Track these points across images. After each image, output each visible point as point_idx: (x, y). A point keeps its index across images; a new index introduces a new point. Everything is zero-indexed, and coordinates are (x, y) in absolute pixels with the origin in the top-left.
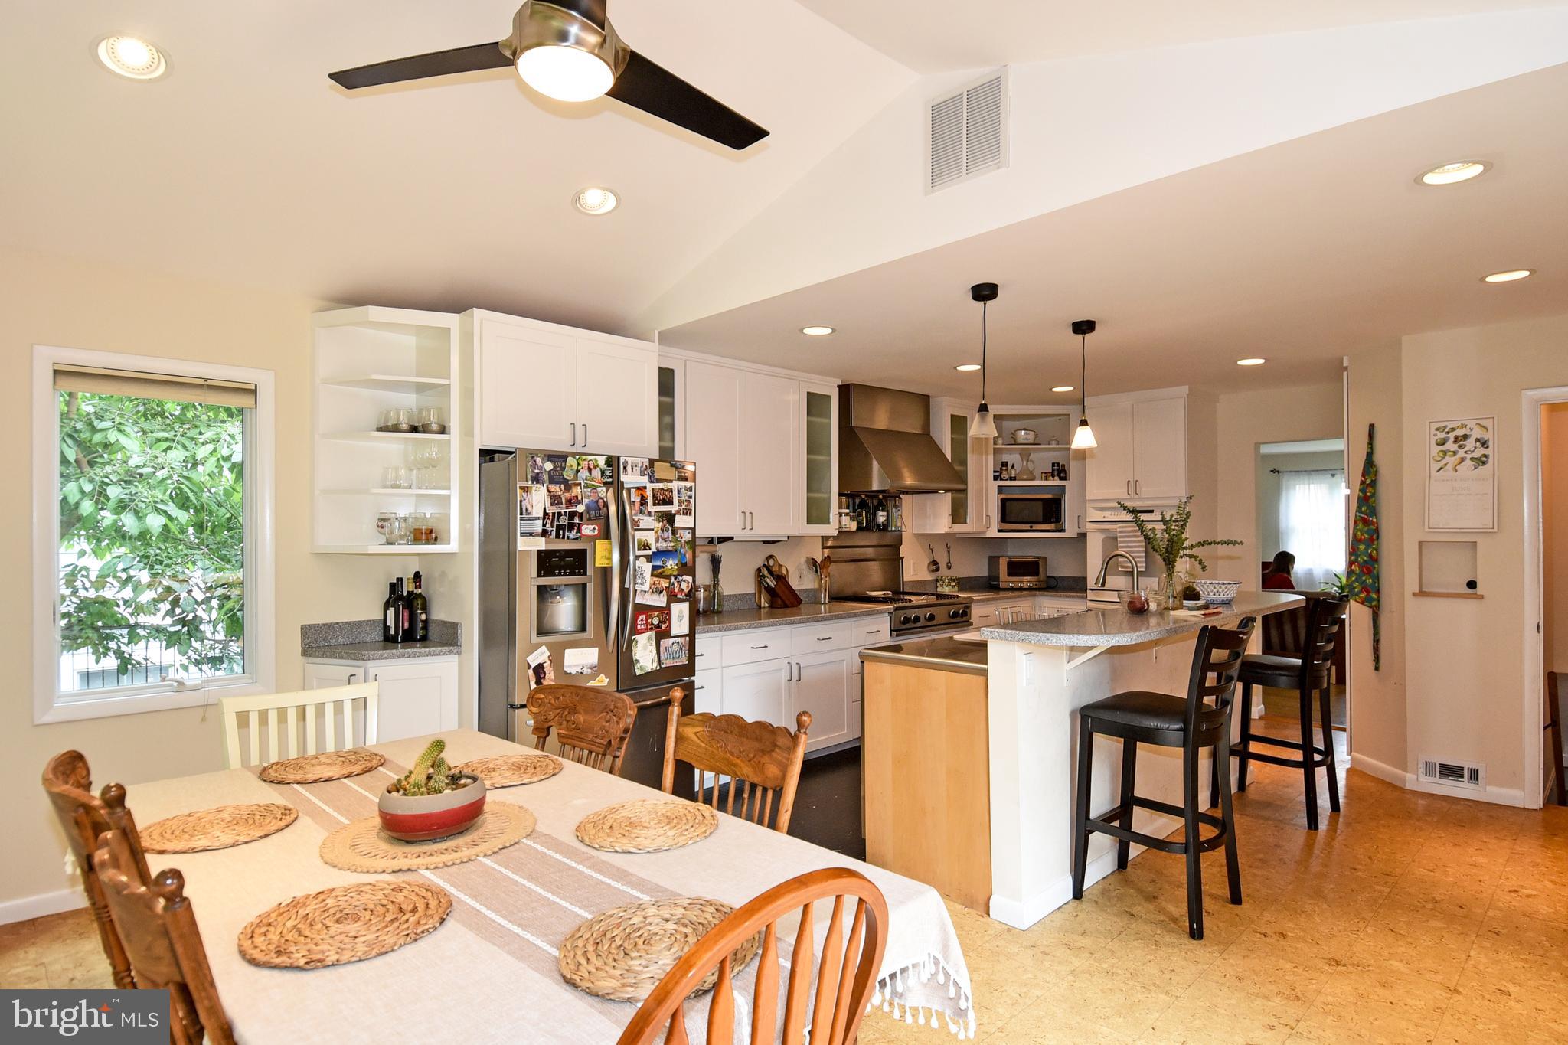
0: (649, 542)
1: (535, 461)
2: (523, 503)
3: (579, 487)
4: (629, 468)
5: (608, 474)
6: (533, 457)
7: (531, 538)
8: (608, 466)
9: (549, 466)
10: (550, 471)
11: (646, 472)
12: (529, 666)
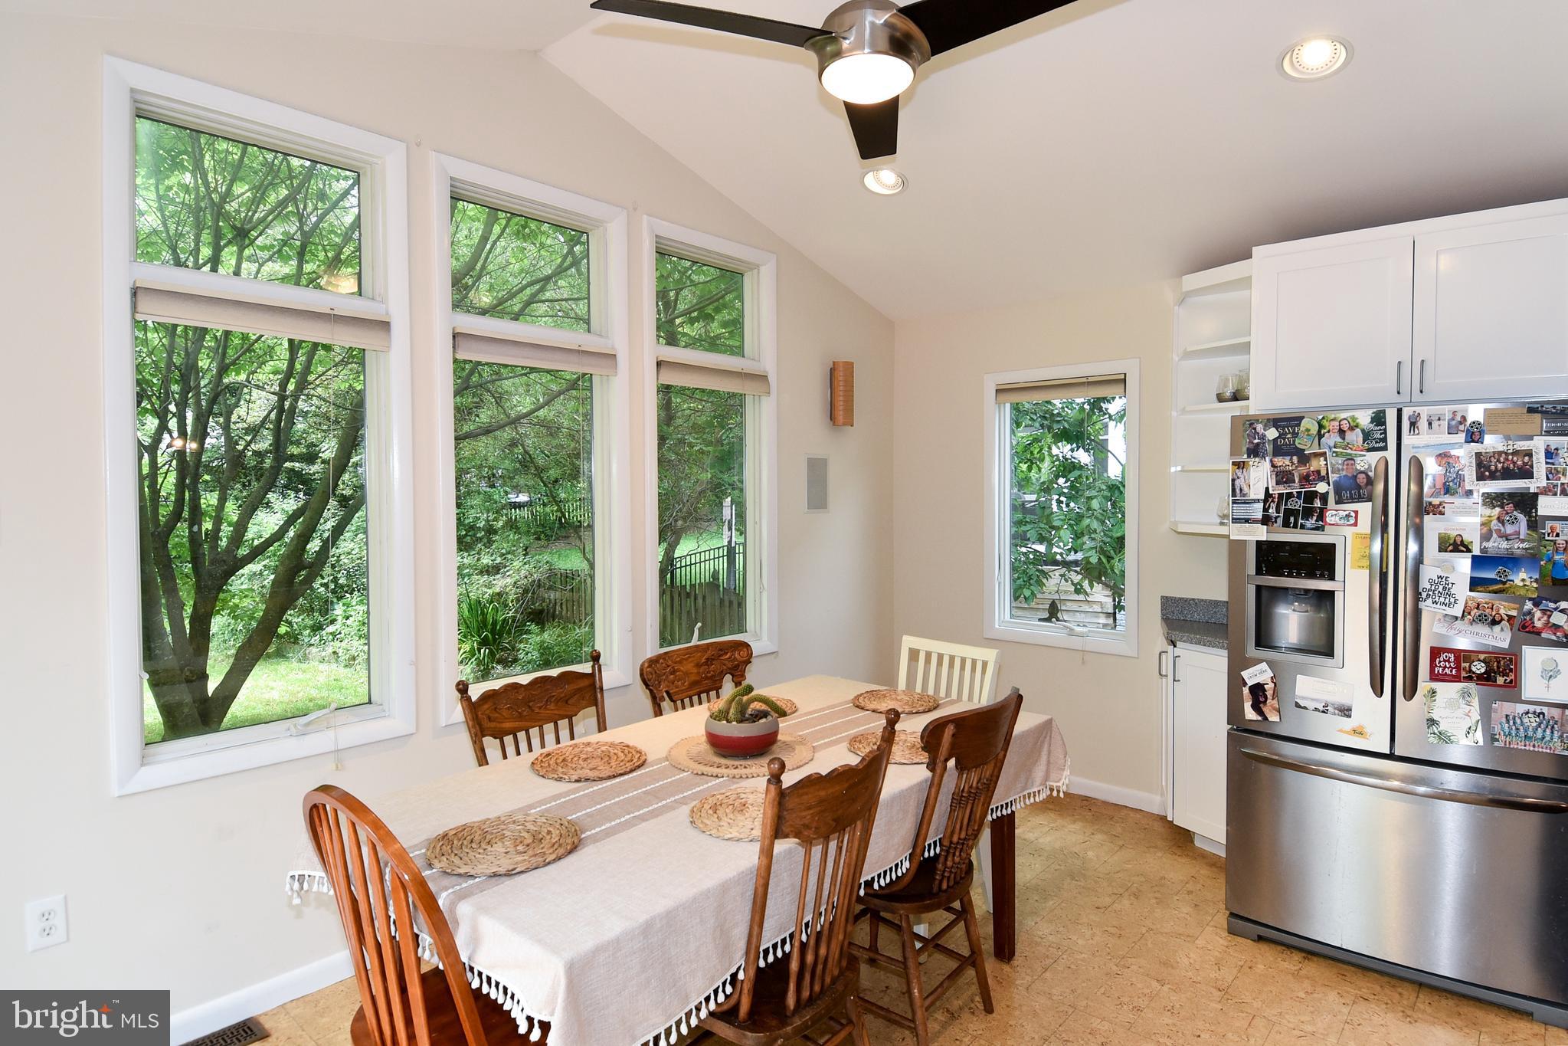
0: (1467, 538)
1: (1255, 429)
2: (1237, 482)
3: (1322, 459)
4: (1423, 424)
5: (1378, 436)
6: (1251, 424)
7: (1247, 525)
8: (1376, 425)
9: (1272, 434)
10: (1275, 440)
11: (1461, 427)
12: (1245, 684)
